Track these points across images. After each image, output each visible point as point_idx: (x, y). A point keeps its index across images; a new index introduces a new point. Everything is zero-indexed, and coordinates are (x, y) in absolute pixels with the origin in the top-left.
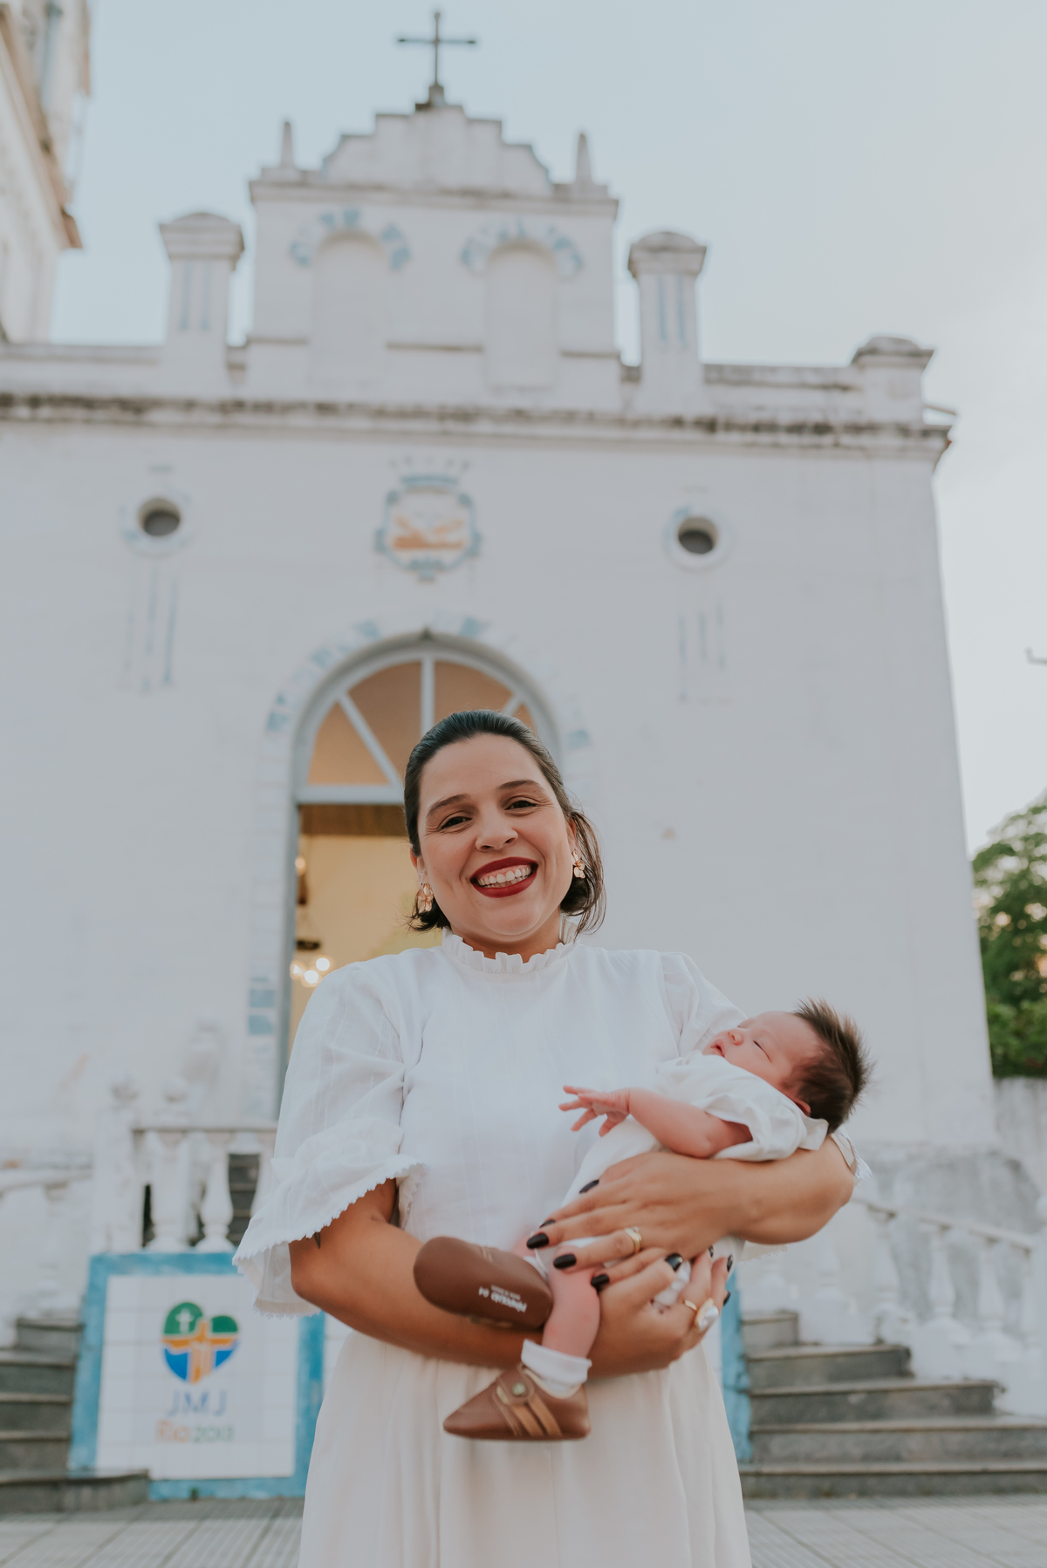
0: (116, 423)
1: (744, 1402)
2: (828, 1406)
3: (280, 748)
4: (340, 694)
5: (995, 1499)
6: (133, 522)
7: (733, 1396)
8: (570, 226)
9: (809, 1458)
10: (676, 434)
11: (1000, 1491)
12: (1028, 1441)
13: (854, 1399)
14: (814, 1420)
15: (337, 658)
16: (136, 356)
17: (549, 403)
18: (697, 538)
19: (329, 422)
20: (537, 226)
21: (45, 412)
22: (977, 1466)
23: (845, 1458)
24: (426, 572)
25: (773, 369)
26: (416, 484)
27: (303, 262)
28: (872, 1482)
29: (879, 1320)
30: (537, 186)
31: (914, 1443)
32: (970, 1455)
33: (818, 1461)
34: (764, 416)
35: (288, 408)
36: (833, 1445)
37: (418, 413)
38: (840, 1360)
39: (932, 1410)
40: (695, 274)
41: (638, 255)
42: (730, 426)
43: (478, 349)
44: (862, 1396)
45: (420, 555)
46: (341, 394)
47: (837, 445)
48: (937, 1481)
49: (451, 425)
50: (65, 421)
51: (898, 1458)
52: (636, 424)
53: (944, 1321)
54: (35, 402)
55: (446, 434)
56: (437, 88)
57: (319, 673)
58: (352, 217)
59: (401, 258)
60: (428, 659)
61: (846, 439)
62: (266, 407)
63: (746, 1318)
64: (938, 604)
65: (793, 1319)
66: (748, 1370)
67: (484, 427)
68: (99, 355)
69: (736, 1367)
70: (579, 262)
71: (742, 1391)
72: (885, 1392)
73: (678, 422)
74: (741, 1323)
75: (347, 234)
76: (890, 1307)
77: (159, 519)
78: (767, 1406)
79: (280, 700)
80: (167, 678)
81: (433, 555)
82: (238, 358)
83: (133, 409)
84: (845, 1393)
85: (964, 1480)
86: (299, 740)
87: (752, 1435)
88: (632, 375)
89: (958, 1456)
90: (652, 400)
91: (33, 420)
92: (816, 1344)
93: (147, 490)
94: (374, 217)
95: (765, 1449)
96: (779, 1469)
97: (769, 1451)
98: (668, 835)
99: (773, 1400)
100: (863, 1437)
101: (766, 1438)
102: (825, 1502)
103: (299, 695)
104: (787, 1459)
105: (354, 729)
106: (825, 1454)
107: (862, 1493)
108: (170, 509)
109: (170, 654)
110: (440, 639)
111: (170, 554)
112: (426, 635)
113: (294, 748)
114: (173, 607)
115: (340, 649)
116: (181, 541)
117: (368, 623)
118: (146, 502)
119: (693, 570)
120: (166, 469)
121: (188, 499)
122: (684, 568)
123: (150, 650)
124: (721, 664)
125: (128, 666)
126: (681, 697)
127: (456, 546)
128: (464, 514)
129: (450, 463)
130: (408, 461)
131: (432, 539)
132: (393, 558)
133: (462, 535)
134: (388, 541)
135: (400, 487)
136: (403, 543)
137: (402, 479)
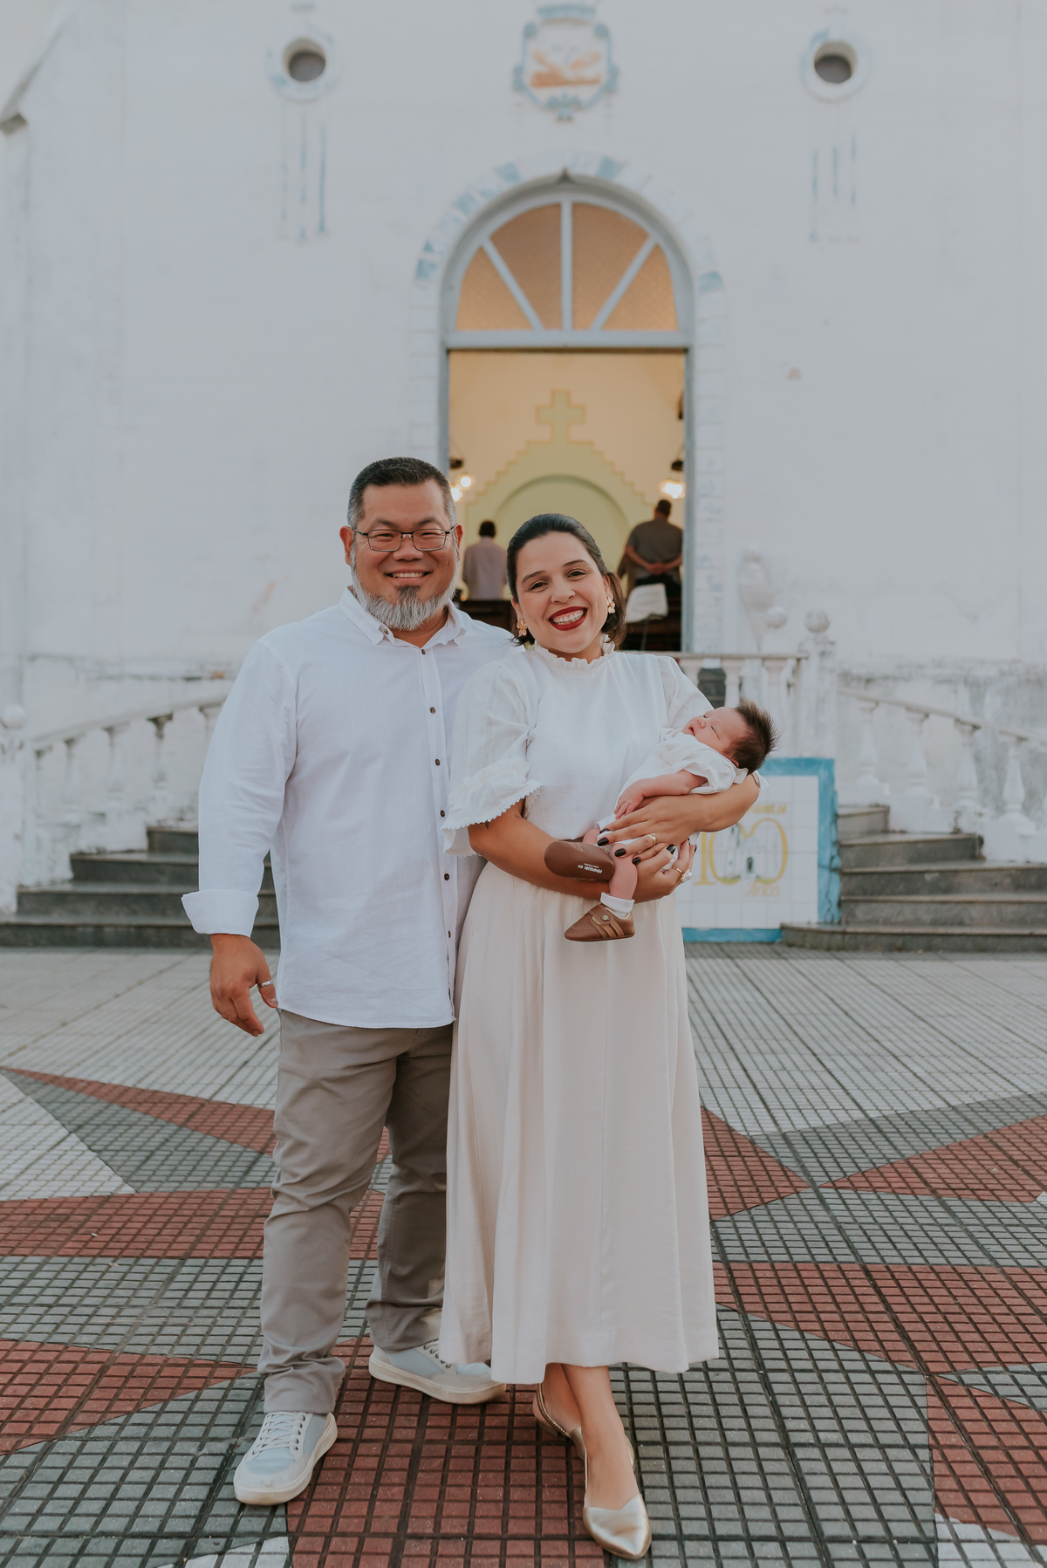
1: (836, 877)
2: (907, 882)
3: (429, 294)
4: (483, 239)
5: (1038, 956)
6: (279, 67)
7: (826, 874)
9: (886, 922)
13: (928, 877)
14: (894, 893)
15: (481, 203)
18: (834, 64)
22: (1026, 931)
23: (917, 922)
24: (564, 111)
26: (553, 15)
28: (937, 941)
29: (958, 814)
31: (975, 912)
32: (1022, 922)
33: (893, 924)
36: (908, 913)
38: (920, 846)
39: (995, 886)
44: (937, 875)
45: (558, 92)
48: (990, 941)
51: (961, 924)
53: (1015, 816)
57: (465, 219)
60: (566, 201)
63: (841, 811)
65: (885, 811)
66: (839, 853)
69: (830, 851)
71: (833, 870)
72: (956, 872)
74: (836, 816)
76: (970, 803)
77: (304, 61)
78: (855, 881)
79: (428, 248)
80: (322, 228)
81: (570, 91)
84: (922, 873)
85: (1013, 941)
86: (446, 286)
87: (840, 904)
89: (1011, 923)
92: (903, 832)
93: (290, 32)
95: (852, 914)
96: (861, 930)
97: (854, 916)
98: (795, 374)
99: (860, 877)
100: (933, 907)
101: (852, 906)
102: (897, 955)
103: (444, 242)
104: (869, 922)
105: (496, 274)
106: (900, 919)
107: (929, 949)
108: (312, 48)
109: (322, 204)
110: (577, 180)
111: (317, 99)
112: (565, 177)
113: (442, 295)
114: (323, 155)
115: (482, 194)
116: (326, 85)
117: (508, 166)
118: (290, 44)
119: (829, 100)
120: (308, 7)
121: (330, 40)
122: (820, 99)
123: (304, 199)
124: (853, 202)
125: (284, 217)
126: (812, 236)
127: (594, 82)
128: (601, 47)
131: (570, 74)
132: (531, 96)
133: (599, 69)
134: (527, 78)
135: (537, 19)
136: (541, 80)
137: (539, 10)
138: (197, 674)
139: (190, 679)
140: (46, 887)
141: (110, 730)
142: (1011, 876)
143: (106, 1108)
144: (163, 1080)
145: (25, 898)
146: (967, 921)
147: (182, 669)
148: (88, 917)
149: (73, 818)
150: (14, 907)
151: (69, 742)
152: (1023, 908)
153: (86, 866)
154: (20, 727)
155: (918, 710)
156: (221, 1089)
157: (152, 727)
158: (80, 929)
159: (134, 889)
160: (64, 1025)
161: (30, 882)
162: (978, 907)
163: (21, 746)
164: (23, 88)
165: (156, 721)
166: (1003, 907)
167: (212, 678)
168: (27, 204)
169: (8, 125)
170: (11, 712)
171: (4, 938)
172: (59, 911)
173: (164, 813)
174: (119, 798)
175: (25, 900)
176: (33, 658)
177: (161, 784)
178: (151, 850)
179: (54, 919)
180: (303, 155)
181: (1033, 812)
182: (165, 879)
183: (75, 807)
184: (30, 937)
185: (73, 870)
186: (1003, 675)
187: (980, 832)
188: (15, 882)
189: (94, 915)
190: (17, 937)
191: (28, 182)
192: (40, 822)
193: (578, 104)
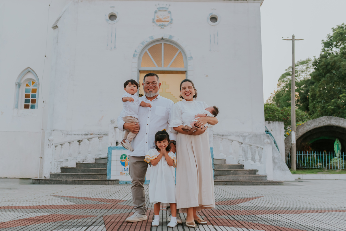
2: (227, 172)
3: (136, 60)
4: (146, 50)
6: (108, 18)
9: (223, 180)
11: (254, 185)
12: (260, 178)
13: (232, 171)
14: (225, 174)
15: (146, 43)
18: (214, 19)
23: (229, 180)
24: (162, 27)
26: (160, 9)
28: (233, 183)
29: (239, 160)
31: (241, 178)
32: (250, 180)
36: (228, 178)
38: (231, 166)
39: (246, 173)
44: (234, 171)
45: (161, 23)
48: (243, 183)
53: (250, 161)
57: (143, 46)
60: (163, 43)
63: (214, 158)
64: (260, 32)
65: (225, 160)
72: (238, 171)
74: (214, 159)
76: (241, 158)
77: (112, 17)
78: (217, 172)
79: (136, 51)
80: (115, 48)
81: (163, 23)
85: (248, 183)
86: (139, 59)
87: (214, 176)
89: (248, 180)
92: (228, 163)
93: (110, 11)
96: (218, 181)
97: (217, 179)
98: (207, 76)
99: (218, 171)
100: (233, 177)
101: (217, 177)
102: (225, 185)
103: (139, 50)
104: (220, 180)
105: (149, 56)
106: (226, 179)
107: (231, 185)
108: (114, 14)
109: (115, 43)
110: (165, 39)
111: (114, 24)
112: (162, 39)
113: (138, 60)
114: (116, 34)
115: (146, 41)
116: (117, 21)
117: (152, 36)
118: (110, 14)
119: (213, 25)
120: (113, 7)
121: (118, 13)
122: (211, 25)
123: (112, 42)
124: (218, 44)
125: (108, 45)
126: (210, 50)
127: (168, 21)
128: (169, 15)
129: (167, 5)
130: (159, 4)
131: (163, 20)
132: (156, 24)
133: (169, 19)
134: (155, 21)
135: (157, 10)
136: (158, 21)
137: (158, 8)
138: (87, 134)
139: (85, 135)
140: (56, 173)
141: (69, 143)
142: (248, 172)
143: (71, 198)
144: (81, 196)
146: (239, 180)
147: (84, 133)
148: (64, 178)
149: (62, 160)
150: (49, 177)
151: (61, 145)
152: (250, 177)
153: (63, 170)
154: (52, 141)
155: (231, 140)
156: (92, 197)
157: (78, 143)
158: (63, 181)
159: (74, 174)
160: (61, 191)
161: (53, 172)
162: (241, 177)
163: (52, 145)
164: (58, 21)
165: (79, 141)
166: (246, 177)
167: (90, 135)
168: (57, 42)
169: (54, 27)
170: (51, 138)
171: (47, 182)
172: (58, 178)
173: (80, 160)
174: (71, 157)
175: (51, 175)
176: (54, 130)
177: (79, 154)
178: (77, 167)
179: (58, 179)
180: (112, 34)
181: (253, 159)
182: (80, 172)
183: (62, 158)
184: (53, 182)
185: (61, 170)
186: (249, 135)
187: (243, 164)
188: (50, 172)
189: (65, 178)
190: (50, 182)
191: (58, 38)
192: (55, 160)
193: (165, 25)
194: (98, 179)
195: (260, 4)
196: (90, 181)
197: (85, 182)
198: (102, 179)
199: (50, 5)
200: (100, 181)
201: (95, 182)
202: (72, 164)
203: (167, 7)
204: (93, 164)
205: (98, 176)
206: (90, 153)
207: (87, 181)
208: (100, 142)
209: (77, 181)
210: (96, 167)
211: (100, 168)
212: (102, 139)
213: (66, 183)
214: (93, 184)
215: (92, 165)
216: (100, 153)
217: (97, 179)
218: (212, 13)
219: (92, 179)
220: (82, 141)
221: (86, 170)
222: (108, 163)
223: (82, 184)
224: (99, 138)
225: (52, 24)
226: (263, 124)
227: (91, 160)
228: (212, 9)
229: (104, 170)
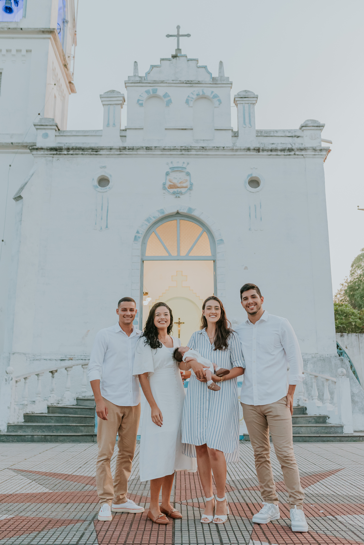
0: (91, 155)
3: (138, 245)
4: (154, 230)
6: (96, 183)
8: (217, 91)
10: (248, 153)
15: (154, 220)
16: (96, 134)
17: (212, 145)
18: (254, 183)
19: (150, 152)
20: (208, 91)
21: (71, 152)
24: (177, 195)
25: (277, 131)
26: (174, 169)
27: (141, 105)
29: (299, 400)
30: (208, 79)
31: (303, 429)
32: (317, 433)
34: (274, 146)
35: (138, 149)
37: (175, 149)
39: (309, 422)
40: (254, 104)
41: (236, 99)
42: (263, 150)
43: (192, 129)
45: (175, 190)
46: (152, 144)
47: (295, 154)
48: (307, 438)
49: (183, 152)
50: (77, 154)
52: (237, 150)
53: (316, 401)
54: (68, 149)
55: (183, 154)
56: (178, 50)
57: (149, 225)
58: (155, 91)
59: (169, 103)
60: (178, 220)
61: (297, 153)
62: (132, 149)
67: (193, 152)
68: (85, 134)
70: (220, 101)
73: (249, 149)
75: (154, 96)
76: (302, 397)
77: (103, 181)
79: (138, 232)
80: (107, 227)
81: (179, 190)
82: (123, 133)
83: (95, 151)
85: (314, 438)
86: (143, 243)
88: (236, 135)
89: (314, 433)
90: (241, 143)
91: (68, 154)
93: (100, 173)
94: (161, 91)
98: (246, 268)
103: (143, 231)
108: (106, 178)
109: (107, 220)
110: (182, 214)
111: (106, 192)
112: (178, 213)
113: (142, 245)
114: (108, 207)
115: (154, 217)
116: (109, 188)
117: (162, 210)
118: (99, 177)
119: (253, 192)
120: (104, 167)
121: (111, 176)
122: (250, 192)
123: (102, 219)
124: (261, 220)
125: (96, 224)
126: (250, 229)
127: (186, 187)
128: (188, 178)
129: (184, 163)
130: (172, 163)
131: (179, 185)
132: (168, 191)
133: (187, 184)
134: (167, 186)
135: (170, 170)
136: (171, 187)
137: (170, 168)
138: (64, 359)
139: (62, 360)
140: (16, 424)
141: (38, 375)
142: (314, 419)
143: (42, 476)
144: (57, 471)
145: (9, 426)
146: (301, 433)
147: (60, 357)
148: (29, 432)
149: (26, 403)
150: (6, 430)
151: (25, 378)
153: (28, 418)
154: (12, 373)
156: (74, 472)
157: (51, 374)
158: (27, 436)
159: (44, 424)
160: (25, 460)
161: (12, 422)
163: (12, 379)
164: (22, 188)
165: (52, 372)
167: (69, 360)
168: (21, 220)
169: (17, 198)
170: (9, 369)
171: (3, 440)
172: (20, 431)
173: (53, 401)
174: (39, 396)
175: (9, 428)
176: (14, 354)
177: (52, 392)
178: (49, 412)
179: (19, 433)
180: (102, 207)
181: (321, 398)
182: (53, 421)
183: (26, 399)
184: (11, 439)
185: (24, 419)
186: (313, 357)
187: (305, 406)
188: (7, 422)
189: (31, 432)
190: (7, 439)
191: (22, 214)
192: (16, 403)
193: (181, 193)
194: (82, 432)
195: (323, 160)
196: (69, 437)
197: (61, 439)
198: (87, 434)
199: (10, 166)
200: (85, 437)
201: (77, 438)
202: (40, 409)
203: (184, 166)
204: (74, 409)
205: (81, 428)
206: (68, 390)
207: (64, 437)
208: (84, 372)
209: (48, 437)
210: (79, 413)
211: (84, 415)
212: (87, 368)
213: (32, 440)
214: (74, 441)
215: (71, 410)
216: (84, 390)
217: (79, 432)
218: (252, 174)
219: (72, 432)
220: (56, 371)
221: (63, 418)
222: (96, 408)
223: (57, 442)
224: (83, 367)
225: (13, 194)
226: (334, 341)
227: (69, 401)
228: (251, 169)
229: (90, 419)
